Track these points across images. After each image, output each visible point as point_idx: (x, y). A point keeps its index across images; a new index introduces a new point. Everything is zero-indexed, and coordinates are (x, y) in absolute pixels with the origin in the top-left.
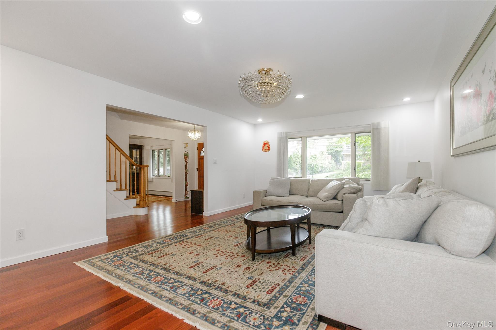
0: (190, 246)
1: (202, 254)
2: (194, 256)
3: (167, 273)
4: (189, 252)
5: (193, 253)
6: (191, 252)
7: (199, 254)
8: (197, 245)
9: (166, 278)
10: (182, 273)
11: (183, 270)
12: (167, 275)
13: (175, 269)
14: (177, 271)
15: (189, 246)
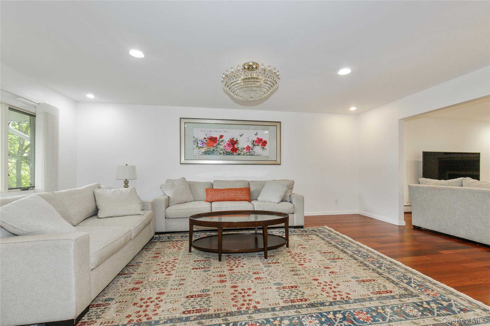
0: (327, 284)
1: (321, 267)
2: (331, 268)
3: (363, 261)
4: (335, 274)
5: (330, 272)
6: (333, 274)
7: (325, 268)
8: (318, 281)
9: (364, 258)
10: (350, 257)
11: (349, 259)
12: (363, 260)
13: (356, 262)
14: (354, 261)
15: (329, 285)
